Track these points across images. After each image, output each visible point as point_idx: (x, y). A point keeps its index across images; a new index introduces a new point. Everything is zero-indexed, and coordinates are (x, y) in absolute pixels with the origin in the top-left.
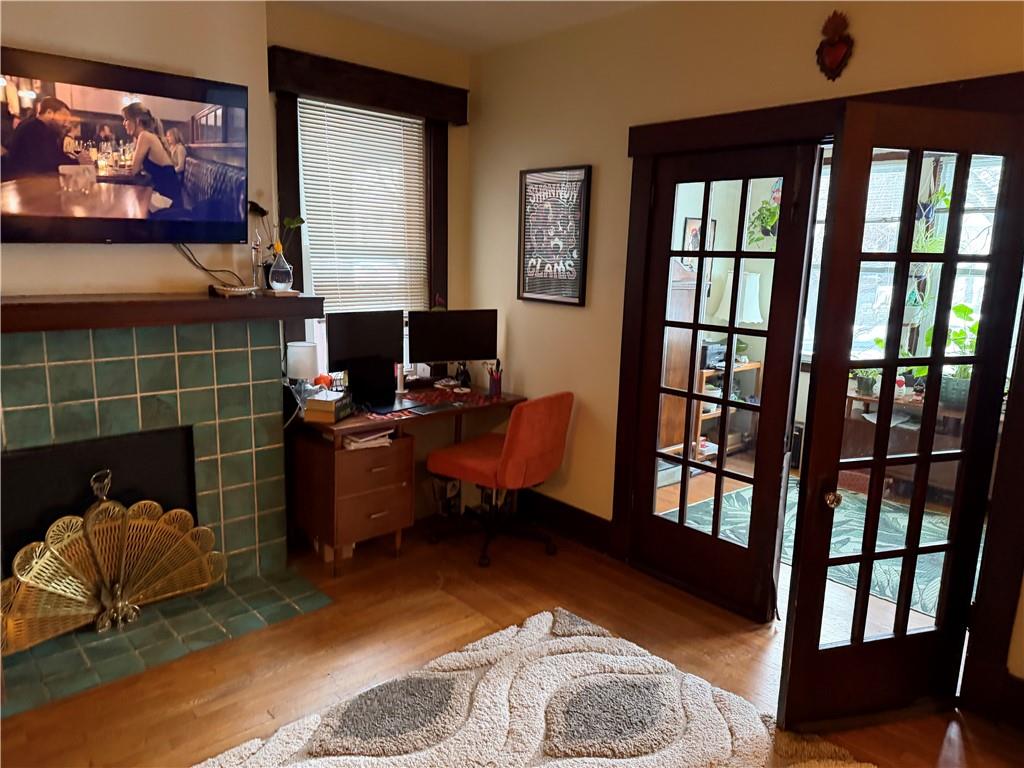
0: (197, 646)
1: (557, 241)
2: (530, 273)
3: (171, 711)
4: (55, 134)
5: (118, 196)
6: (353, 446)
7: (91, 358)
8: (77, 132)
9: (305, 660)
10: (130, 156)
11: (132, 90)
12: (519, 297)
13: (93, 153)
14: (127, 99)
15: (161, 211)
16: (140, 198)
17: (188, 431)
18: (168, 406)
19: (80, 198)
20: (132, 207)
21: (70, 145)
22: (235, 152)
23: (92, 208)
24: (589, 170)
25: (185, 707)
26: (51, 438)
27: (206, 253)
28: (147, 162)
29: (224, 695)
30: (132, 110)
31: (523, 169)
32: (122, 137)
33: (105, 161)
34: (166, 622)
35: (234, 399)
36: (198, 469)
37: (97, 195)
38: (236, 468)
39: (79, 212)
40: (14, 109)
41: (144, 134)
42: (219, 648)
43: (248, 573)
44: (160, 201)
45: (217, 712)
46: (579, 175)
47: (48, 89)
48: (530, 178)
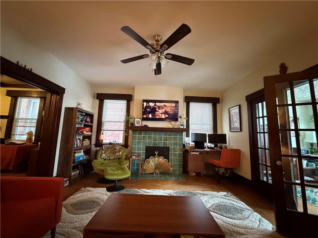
0: (164, 179)
1: (235, 119)
2: (232, 126)
3: (155, 184)
4: (156, 108)
5: (162, 115)
6: (192, 153)
7: (158, 136)
8: (158, 108)
9: (176, 185)
10: (163, 110)
11: (164, 103)
12: (230, 131)
13: (159, 110)
14: (163, 104)
15: (167, 117)
16: (164, 115)
17: (169, 147)
18: (166, 144)
19: (157, 115)
20: (163, 117)
21: (157, 110)
22: (176, 109)
23: (159, 117)
24: (240, 106)
25: (157, 184)
26: (152, 146)
27: (173, 123)
28: (165, 111)
29: (163, 185)
30: (164, 105)
31: (229, 108)
32: (163, 108)
33: (161, 111)
34: (162, 176)
35: (176, 144)
36: (170, 154)
37: (159, 115)
38: (175, 155)
39: (157, 117)
40: (152, 106)
41: (165, 108)
42: (166, 180)
43: (176, 173)
44: (167, 116)
45: (160, 186)
46: (238, 107)
47: (155, 104)
48: (230, 109)
